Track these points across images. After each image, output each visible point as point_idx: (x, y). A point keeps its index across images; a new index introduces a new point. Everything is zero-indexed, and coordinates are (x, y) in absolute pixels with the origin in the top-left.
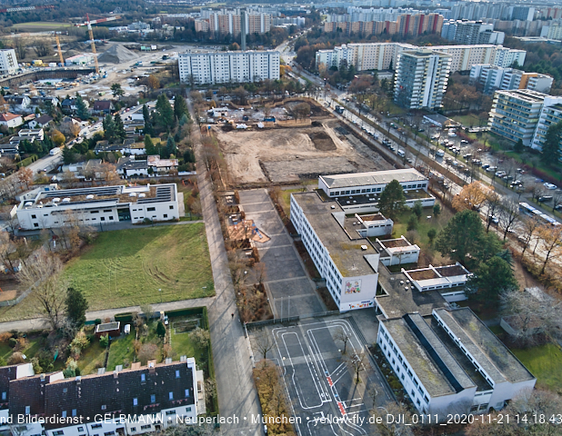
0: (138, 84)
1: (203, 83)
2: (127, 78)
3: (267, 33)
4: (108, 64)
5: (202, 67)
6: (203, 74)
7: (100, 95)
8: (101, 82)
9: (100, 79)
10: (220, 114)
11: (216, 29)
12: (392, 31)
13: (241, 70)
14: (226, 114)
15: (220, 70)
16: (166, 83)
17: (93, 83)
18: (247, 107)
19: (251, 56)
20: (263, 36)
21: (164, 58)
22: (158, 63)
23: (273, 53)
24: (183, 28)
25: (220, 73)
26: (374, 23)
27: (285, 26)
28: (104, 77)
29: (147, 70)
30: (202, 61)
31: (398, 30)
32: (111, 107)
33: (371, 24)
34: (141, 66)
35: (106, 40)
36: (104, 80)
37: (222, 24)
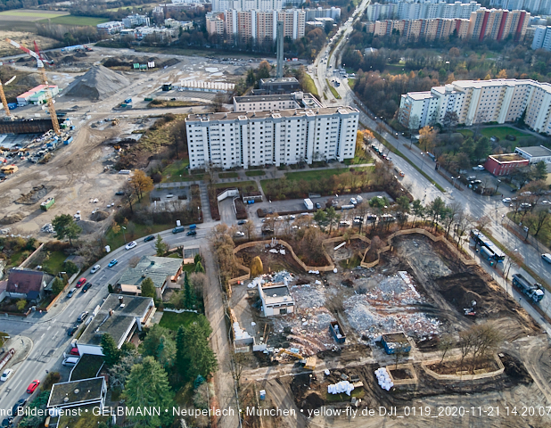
0: (118, 167)
1: (228, 166)
2: (102, 144)
3: (303, 39)
4: (81, 103)
5: (228, 142)
6: (228, 152)
7: (44, 209)
8: (58, 157)
9: (58, 149)
10: (277, 312)
11: (235, 31)
12: (463, 32)
13: (293, 144)
14: (290, 309)
15: (258, 145)
16: (165, 164)
17: (43, 163)
18: (326, 268)
19: (312, 123)
20: (298, 43)
21: (165, 88)
22: (156, 102)
23: (347, 116)
24: (190, 24)
25: (257, 150)
26: (440, 22)
27: (319, 22)
28: (66, 144)
29: (138, 121)
30: (227, 132)
31: (472, 32)
32: (44, 284)
33: (436, 23)
34: (130, 108)
35: (90, 46)
36: (66, 152)
37: (242, 23)
